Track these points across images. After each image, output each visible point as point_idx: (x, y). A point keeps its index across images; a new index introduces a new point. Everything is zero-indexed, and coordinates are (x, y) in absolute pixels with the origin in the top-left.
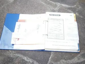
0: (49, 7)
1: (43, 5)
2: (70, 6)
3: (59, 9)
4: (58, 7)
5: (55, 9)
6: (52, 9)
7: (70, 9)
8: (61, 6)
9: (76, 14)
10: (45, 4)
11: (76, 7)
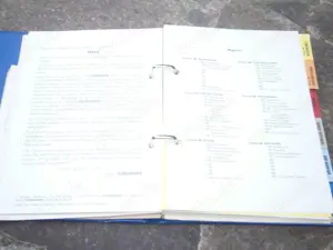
5: (204, 11)
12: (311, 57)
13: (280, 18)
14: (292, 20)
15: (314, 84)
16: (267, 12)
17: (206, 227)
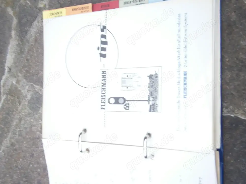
0: (20, 120)
1: (12, 145)
2: (13, 33)
3: (25, 77)
4: (18, 82)
6: (27, 110)
7: (26, 32)
8: (13, 70)
9: (45, 8)
10: (8, 139)
11: (13, 8)
12: (63, 10)
13: (33, 31)
14: (34, 20)
15: (88, 7)
16: (28, 41)
17: (225, 111)
